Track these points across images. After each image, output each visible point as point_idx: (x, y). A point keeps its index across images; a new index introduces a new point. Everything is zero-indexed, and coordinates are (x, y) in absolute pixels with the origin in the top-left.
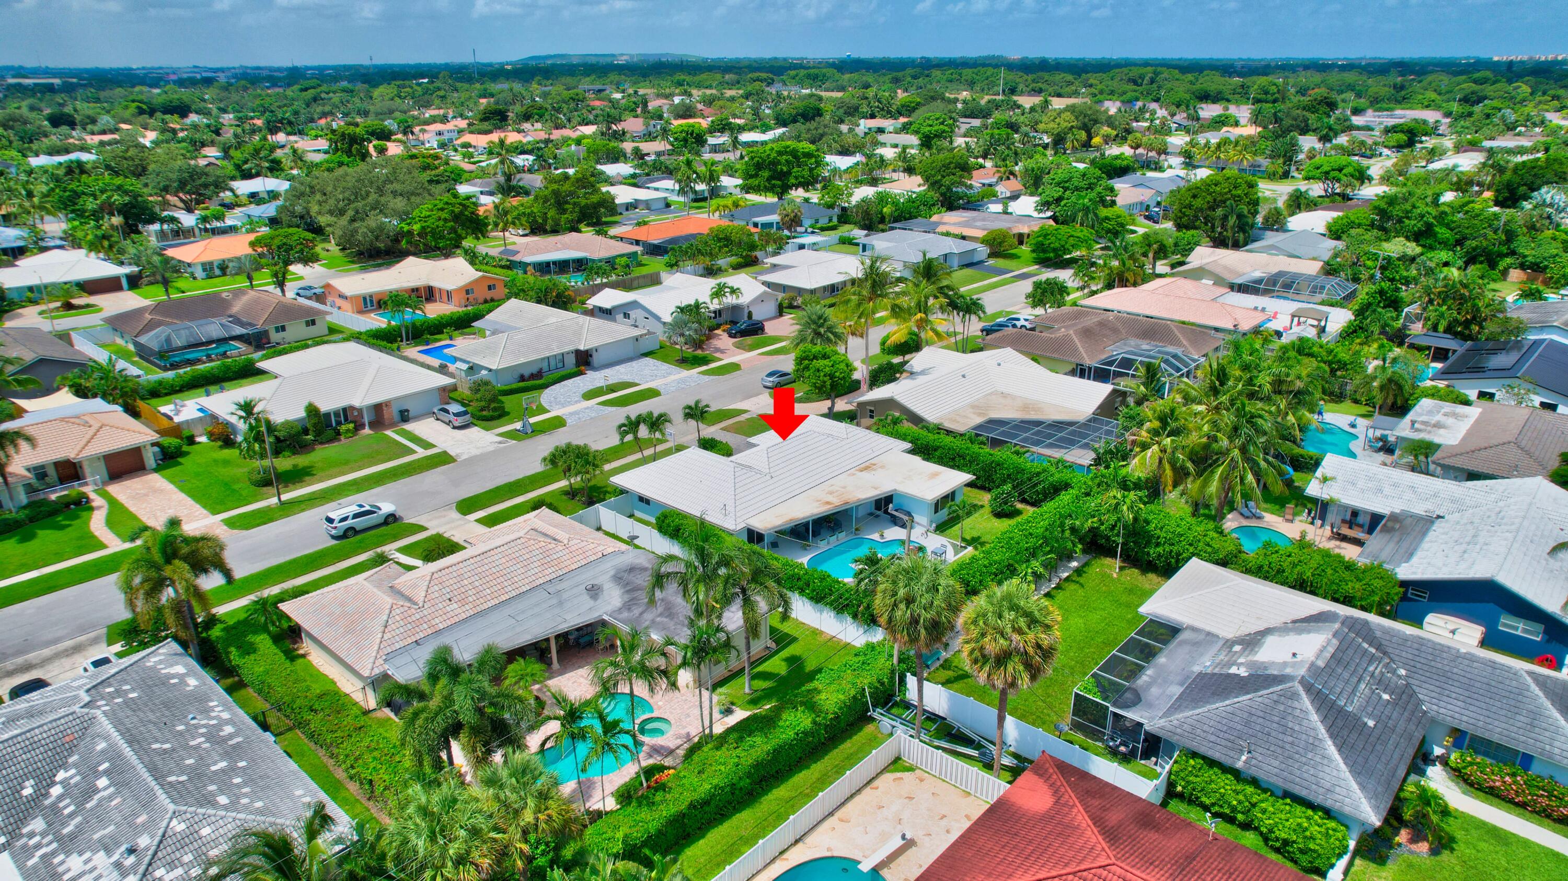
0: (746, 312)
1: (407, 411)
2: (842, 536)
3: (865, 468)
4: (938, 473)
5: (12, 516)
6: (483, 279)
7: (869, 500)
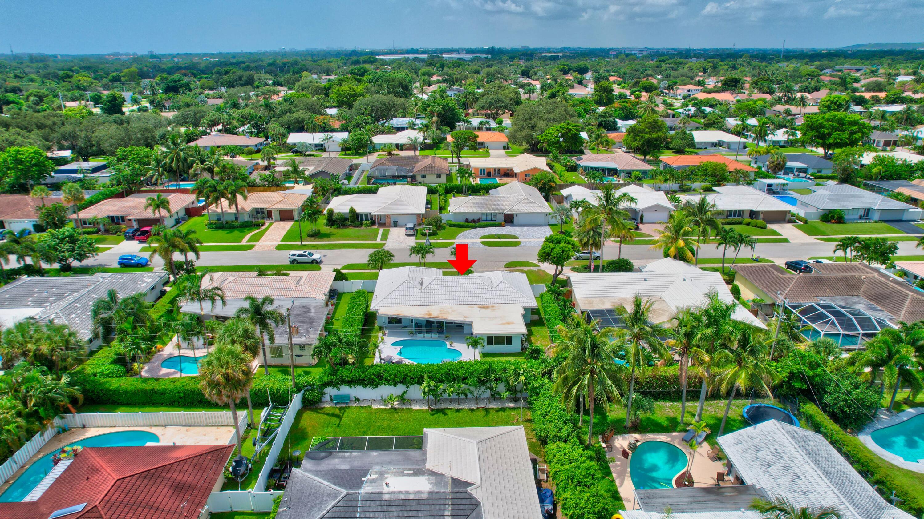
0: (640, 214)
1: (397, 222)
2: (435, 336)
3: (485, 307)
4: (513, 323)
5: (237, 224)
6: (536, 169)
7: (452, 322)
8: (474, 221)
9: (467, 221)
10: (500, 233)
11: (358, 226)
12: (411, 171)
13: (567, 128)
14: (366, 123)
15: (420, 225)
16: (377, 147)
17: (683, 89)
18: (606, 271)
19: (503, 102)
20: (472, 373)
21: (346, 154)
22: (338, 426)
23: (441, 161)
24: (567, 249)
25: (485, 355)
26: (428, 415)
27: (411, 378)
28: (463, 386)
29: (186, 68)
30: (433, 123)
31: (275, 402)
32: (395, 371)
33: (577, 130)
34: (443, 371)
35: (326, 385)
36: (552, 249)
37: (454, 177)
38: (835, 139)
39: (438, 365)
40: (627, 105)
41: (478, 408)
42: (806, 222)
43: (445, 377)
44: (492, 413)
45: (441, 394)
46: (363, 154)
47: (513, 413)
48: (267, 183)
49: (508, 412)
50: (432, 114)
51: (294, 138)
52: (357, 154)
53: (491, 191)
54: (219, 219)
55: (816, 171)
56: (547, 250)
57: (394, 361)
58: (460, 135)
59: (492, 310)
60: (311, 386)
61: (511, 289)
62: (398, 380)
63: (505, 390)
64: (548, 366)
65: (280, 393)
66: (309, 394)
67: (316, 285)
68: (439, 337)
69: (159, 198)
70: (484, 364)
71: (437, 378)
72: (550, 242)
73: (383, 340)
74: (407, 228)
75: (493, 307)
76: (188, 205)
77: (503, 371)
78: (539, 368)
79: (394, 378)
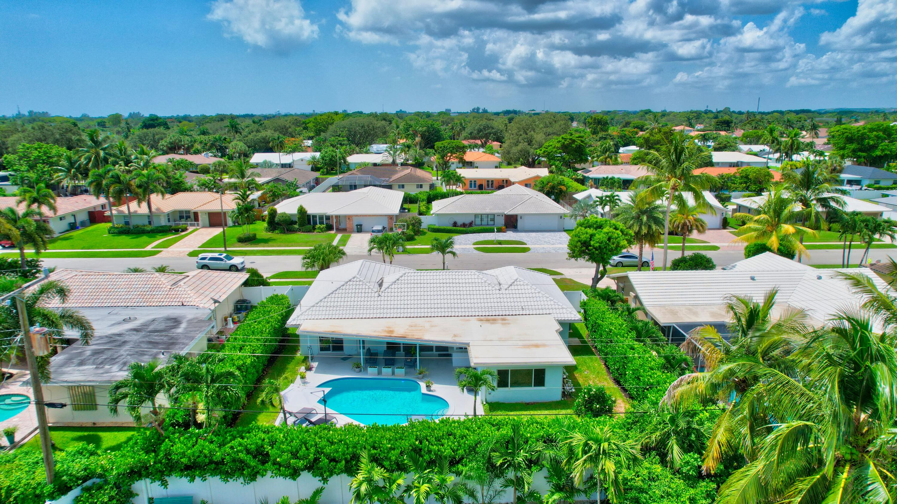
1: (361, 225)
2: (400, 372)
3: (490, 319)
4: (544, 345)
5: (149, 228)
6: (538, 177)
7: (431, 344)
8: (464, 225)
9: (455, 224)
10: (501, 239)
11: (309, 231)
12: (387, 181)
13: (570, 139)
14: (341, 145)
15: (391, 229)
16: (352, 167)
17: (675, 129)
19: (493, 128)
20: (473, 449)
23: (424, 174)
24: (616, 235)
25: (493, 406)
27: (333, 460)
28: (451, 479)
30: (415, 145)
32: (296, 444)
33: (582, 141)
34: (405, 444)
35: (136, 474)
36: (592, 236)
37: (438, 186)
38: (883, 150)
39: (395, 429)
40: (626, 133)
43: (411, 458)
46: (335, 173)
48: (207, 190)
50: (415, 134)
51: (258, 158)
54: (127, 223)
55: (872, 181)
56: (583, 237)
57: (313, 420)
58: (446, 145)
59: (503, 324)
60: (100, 476)
61: (533, 291)
62: (301, 464)
63: (549, 488)
64: (656, 429)
65: (16, 498)
66: (92, 496)
67: (207, 287)
68: (406, 373)
69: (39, 190)
70: (497, 425)
71: (389, 459)
72: (586, 228)
73: (303, 377)
74: (373, 231)
75: (503, 320)
76: (95, 208)
77: (545, 442)
78: (627, 436)
79: (291, 459)
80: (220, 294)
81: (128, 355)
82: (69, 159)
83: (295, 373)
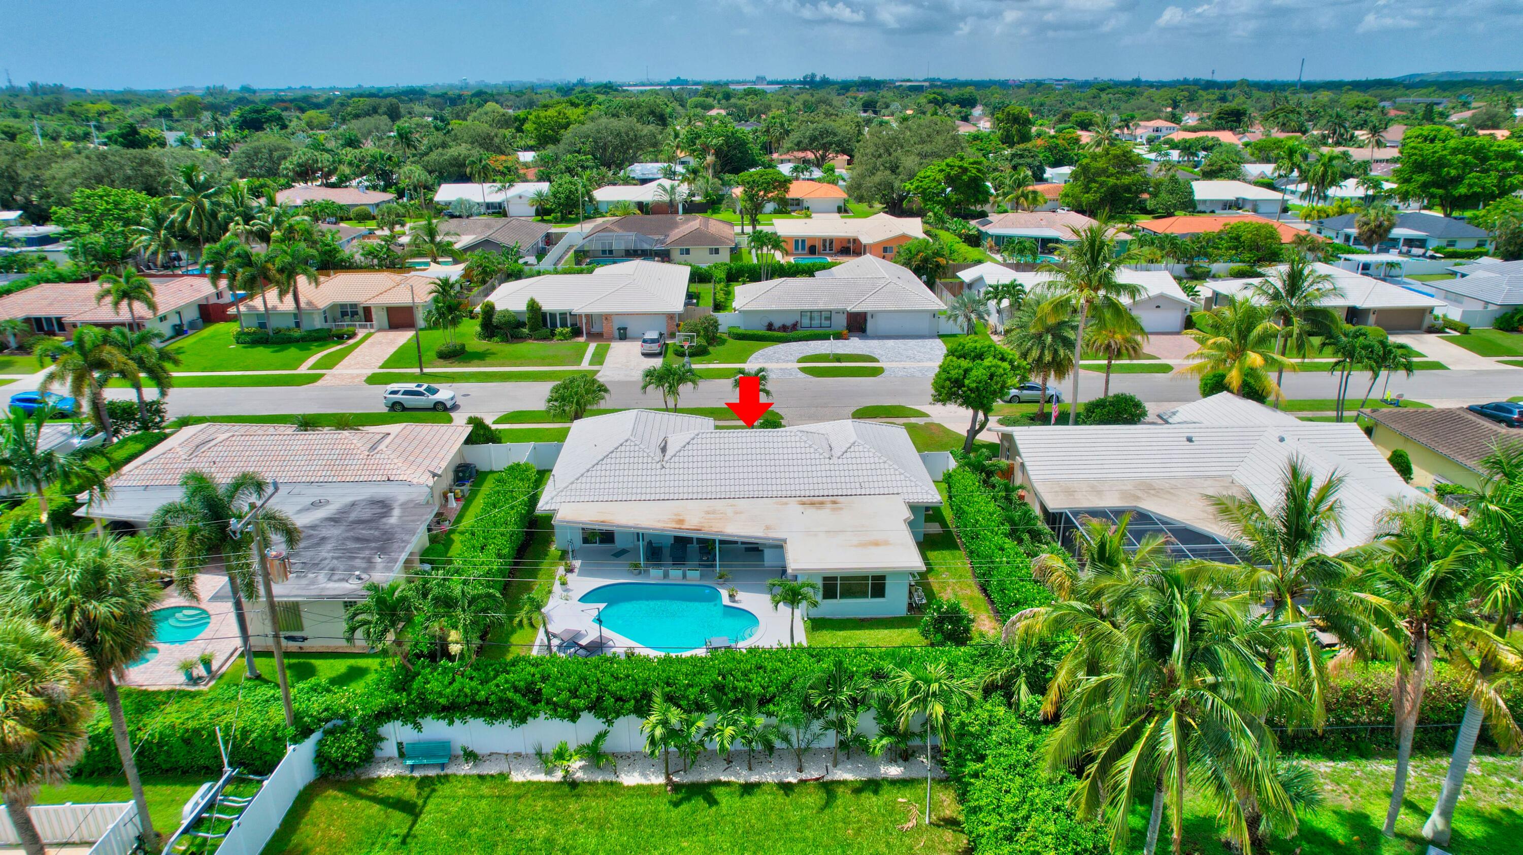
1: (625, 329)
2: (694, 575)
3: (814, 502)
4: (886, 543)
5: (297, 334)
6: (904, 237)
7: (735, 539)
8: (784, 328)
9: (770, 327)
10: (840, 351)
11: (545, 338)
12: (662, 242)
13: (960, 167)
14: (584, 168)
15: (672, 336)
16: (603, 209)
17: (1146, 127)
18: (1084, 423)
19: (835, 135)
20: (787, 687)
21: (543, 220)
22: (404, 842)
23: (721, 225)
24: (1001, 370)
25: (817, 624)
26: (662, 805)
27: (619, 699)
28: (760, 721)
29: (291, 101)
30: (706, 168)
31: (241, 764)
32: (574, 679)
33: (979, 171)
34: (706, 680)
35: (384, 715)
36: (967, 371)
37: (745, 250)
38: (1470, 186)
39: (692, 660)
40: (1058, 142)
41: (803, 782)
42: (1466, 331)
43: (713, 697)
44: (844, 797)
45: (701, 742)
46: (576, 221)
47: (902, 798)
48: (376, 261)
49: (887, 795)
50: (705, 149)
51: (447, 193)
52: (564, 219)
53: (817, 274)
54: (263, 326)
55: (1444, 243)
56: (954, 374)
57: (584, 642)
58: (756, 177)
59: (834, 509)
60: (343, 717)
61: (877, 460)
62: (582, 703)
63: (877, 732)
64: (1002, 666)
65: (252, 742)
66: (338, 739)
67: (417, 451)
68: (702, 576)
69: (128, 279)
70: (817, 655)
71: (687, 698)
72: (958, 358)
73: (563, 584)
74: (645, 341)
75: (834, 502)
76: (207, 298)
77: (873, 678)
78: (972, 670)
79: (570, 698)
80: (437, 461)
81: (333, 558)
82: (155, 214)
83: (552, 576)
